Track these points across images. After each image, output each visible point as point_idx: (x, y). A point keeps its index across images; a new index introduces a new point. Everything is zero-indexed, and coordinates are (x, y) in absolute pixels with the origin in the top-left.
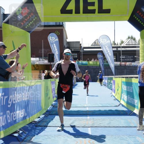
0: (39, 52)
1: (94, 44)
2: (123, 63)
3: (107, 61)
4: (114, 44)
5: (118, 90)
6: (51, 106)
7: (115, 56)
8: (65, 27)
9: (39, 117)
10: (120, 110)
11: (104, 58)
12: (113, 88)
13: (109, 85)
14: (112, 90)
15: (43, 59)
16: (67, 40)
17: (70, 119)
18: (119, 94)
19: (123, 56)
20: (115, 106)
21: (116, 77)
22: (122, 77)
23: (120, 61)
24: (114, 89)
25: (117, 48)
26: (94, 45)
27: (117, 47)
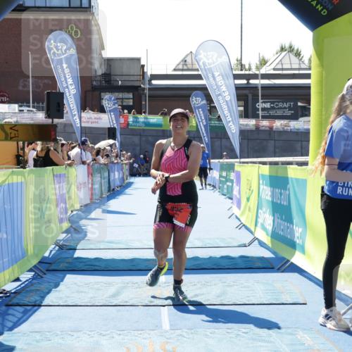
0: (20, 88)
1: (181, 67)
2: (265, 123)
3: (219, 117)
4: (240, 67)
5: (248, 199)
6: (53, 246)
7: (242, 103)
8: (98, 15)
9: (18, 280)
10: (252, 258)
11: (212, 109)
12: (235, 192)
13: (225, 186)
14: (231, 199)
15: (31, 109)
16: (103, 52)
17: (110, 284)
18: (252, 210)
19: (265, 102)
20: (240, 246)
21: (244, 163)
22: (260, 163)
23: (255, 116)
24: (238, 196)
25: (248, 80)
26: (183, 70)
27: (249, 74)
